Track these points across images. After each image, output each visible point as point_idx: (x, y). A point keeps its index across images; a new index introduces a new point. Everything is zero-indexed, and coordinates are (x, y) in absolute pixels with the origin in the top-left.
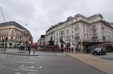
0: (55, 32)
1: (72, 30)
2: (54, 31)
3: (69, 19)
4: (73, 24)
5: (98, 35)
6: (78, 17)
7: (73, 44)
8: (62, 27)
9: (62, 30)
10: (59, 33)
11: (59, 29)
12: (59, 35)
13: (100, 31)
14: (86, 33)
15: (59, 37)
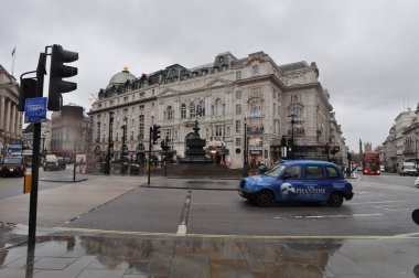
0: (158, 101)
1: (238, 102)
2: (154, 99)
3: (223, 62)
4: (241, 83)
5: (305, 126)
6: (262, 61)
7: (238, 151)
8: (193, 87)
9: (192, 98)
10: (176, 107)
11: (181, 94)
12: (177, 114)
13: (311, 115)
14: (277, 117)
15: (177, 122)
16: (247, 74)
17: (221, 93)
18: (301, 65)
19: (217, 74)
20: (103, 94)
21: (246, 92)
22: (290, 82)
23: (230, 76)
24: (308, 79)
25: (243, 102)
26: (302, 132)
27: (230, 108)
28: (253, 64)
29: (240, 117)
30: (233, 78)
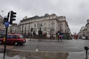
2: (32, 22)
3: (46, 15)
4: (50, 20)
6: (54, 16)
7: (49, 34)
8: (40, 20)
9: (40, 22)
10: (37, 24)
11: (38, 22)
12: (37, 26)
13: (64, 27)
14: (57, 27)
15: (36, 27)
16: (51, 18)
17: (46, 22)
18: (62, 17)
19: (45, 18)
20: (21, 21)
21: (51, 22)
22: (60, 20)
23: (48, 18)
24: (64, 19)
25: (50, 24)
26: (62, 30)
27: (48, 25)
28: (52, 16)
29: (50, 27)
30: (48, 19)
